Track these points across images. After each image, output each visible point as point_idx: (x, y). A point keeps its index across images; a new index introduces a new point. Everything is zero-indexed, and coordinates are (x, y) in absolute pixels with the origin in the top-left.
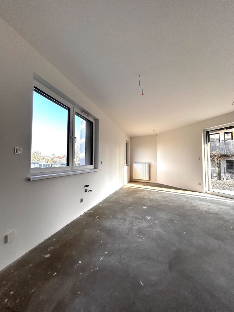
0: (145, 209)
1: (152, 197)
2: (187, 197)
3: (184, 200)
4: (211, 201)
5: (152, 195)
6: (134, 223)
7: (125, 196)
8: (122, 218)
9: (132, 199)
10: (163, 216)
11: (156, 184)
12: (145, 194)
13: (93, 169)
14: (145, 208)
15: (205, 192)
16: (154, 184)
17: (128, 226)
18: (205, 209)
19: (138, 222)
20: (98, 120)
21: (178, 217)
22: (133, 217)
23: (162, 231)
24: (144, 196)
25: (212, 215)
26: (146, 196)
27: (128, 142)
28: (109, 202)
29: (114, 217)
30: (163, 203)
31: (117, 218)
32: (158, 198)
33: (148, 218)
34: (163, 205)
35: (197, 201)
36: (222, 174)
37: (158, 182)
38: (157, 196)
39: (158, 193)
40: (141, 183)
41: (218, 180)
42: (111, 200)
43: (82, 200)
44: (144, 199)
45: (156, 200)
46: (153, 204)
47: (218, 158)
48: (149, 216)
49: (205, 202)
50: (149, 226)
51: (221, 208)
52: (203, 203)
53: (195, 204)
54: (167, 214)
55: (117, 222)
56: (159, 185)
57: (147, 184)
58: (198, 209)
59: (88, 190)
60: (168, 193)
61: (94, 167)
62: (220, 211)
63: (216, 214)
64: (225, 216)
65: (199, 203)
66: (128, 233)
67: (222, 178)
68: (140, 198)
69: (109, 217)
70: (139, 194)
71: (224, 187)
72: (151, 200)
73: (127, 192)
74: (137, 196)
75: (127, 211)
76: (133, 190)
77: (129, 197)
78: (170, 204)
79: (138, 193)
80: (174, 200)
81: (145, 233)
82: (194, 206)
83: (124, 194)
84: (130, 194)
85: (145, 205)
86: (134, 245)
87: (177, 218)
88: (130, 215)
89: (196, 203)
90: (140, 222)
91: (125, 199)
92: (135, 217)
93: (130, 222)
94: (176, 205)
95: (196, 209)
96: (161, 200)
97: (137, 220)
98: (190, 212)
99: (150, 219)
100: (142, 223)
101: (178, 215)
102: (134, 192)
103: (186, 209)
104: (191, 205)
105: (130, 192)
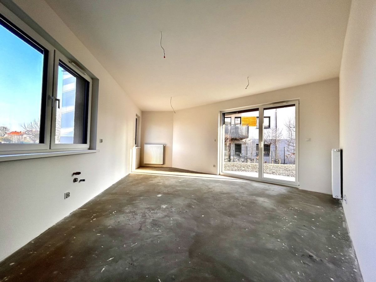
0: (159, 197)
1: (167, 183)
2: (203, 180)
3: (201, 183)
4: (224, 182)
5: (167, 181)
6: (147, 215)
7: (134, 185)
8: (130, 212)
9: (143, 187)
10: (180, 202)
11: (171, 169)
12: (159, 180)
13: (87, 149)
14: (160, 195)
15: (218, 174)
16: (169, 169)
17: (139, 220)
18: (219, 190)
19: (152, 213)
20: (98, 80)
21: (195, 201)
22: (146, 209)
23: (180, 219)
24: (158, 182)
25: (225, 195)
26: (160, 182)
27: (138, 117)
28: (111, 194)
29: (120, 211)
30: (179, 188)
31: (123, 212)
32: (173, 184)
33: (164, 207)
34: (180, 190)
35: (212, 183)
36: (231, 157)
37: (173, 166)
38: (172, 182)
39: (174, 178)
40: (154, 168)
41: (228, 162)
42: (114, 191)
43: (67, 195)
44: (158, 185)
45: (172, 185)
46: (169, 190)
47: (229, 141)
48: (165, 204)
49: (220, 184)
50: (165, 215)
51: (232, 188)
52: (217, 184)
53: (211, 187)
54: (185, 199)
55: (124, 217)
56: (174, 169)
57: (161, 169)
58: (214, 191)
59: (79, 180)
60: (184, 178)
61: (89, 147)
62: (231, 191)
63: (228, 193)
64: (235, 194)
65: (214, 185)
66: (140, 228)
67: (231, 160)
68: (153, 185)
69: (112, 213)
70: (152, 180)
71: (233, 169)
72: (166, 187)
73: (137, 180)
74: (149, 183)
75: (137, 202)
76: (144, 177)
77: (139, 185)
78: (186, 189)
79: (150, 180)
80: (190, 184)
81: (161, 224)
82: (210, 189)
83: (132, 182)
84: (141, 182)
85: (159, 193)
86: (149, 241)
87: (195, 203)
88: (141, 206)
89: (212, 185)
90: (154, 213)
91: (133, 188)
92: (148, 208)
93: (141, 214)
94: (193, 189)
95: (212, 191)
96: (177, 186)
97: (151, 211)
98: (206, 195)
99: (166, 208)
100: (157, 213)
101: (195, 199)
102: (145, 179)
103: (203, 192)
104: (206, 187)
105: (140, 180)
